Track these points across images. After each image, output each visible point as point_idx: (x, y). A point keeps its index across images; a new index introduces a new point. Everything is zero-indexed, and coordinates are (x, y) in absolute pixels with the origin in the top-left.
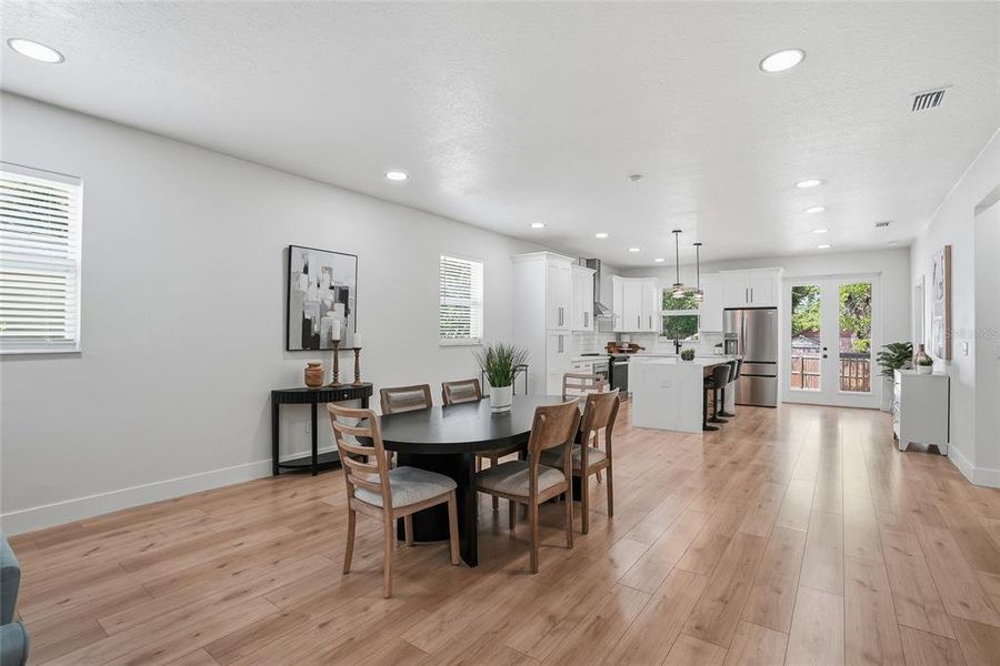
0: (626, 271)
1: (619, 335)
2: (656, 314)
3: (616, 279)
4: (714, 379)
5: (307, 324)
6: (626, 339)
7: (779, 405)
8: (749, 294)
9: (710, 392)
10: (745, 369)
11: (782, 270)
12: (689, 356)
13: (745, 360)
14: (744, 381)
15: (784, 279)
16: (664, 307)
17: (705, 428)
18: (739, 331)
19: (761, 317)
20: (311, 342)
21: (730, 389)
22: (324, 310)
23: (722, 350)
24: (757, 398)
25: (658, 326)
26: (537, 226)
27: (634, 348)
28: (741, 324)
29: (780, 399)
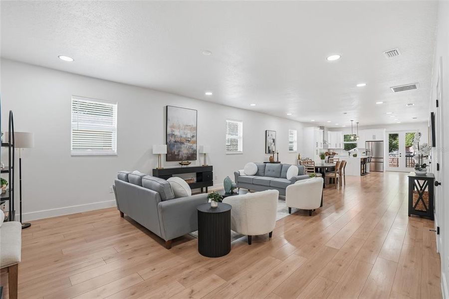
0: (331, 129)
1: (329, 149)
2: (342, 143)
3: (329, 132)
4: (364, 161)
5: (269, 147)
6: (332, 151)
7: (384, 172)
8: (374, 137)
9: (362, 165)
10: (373, 160)
11: (385, 129)
12: (355, 156)
13: (373, 157)
14: (373, 164)
15: (386, 132)
16: (344, 141)
17: (361, 175)
18: (371, 149)
19: (378, 144)
20: (269, 152)
21: (368, 165)
22: (271, 144)
23: (365, 154)
24: (377, 169)
25: (343, 147)
26: (313, 121)
27: (334, 154)
28: (371, 146)
29: (385, 170)
